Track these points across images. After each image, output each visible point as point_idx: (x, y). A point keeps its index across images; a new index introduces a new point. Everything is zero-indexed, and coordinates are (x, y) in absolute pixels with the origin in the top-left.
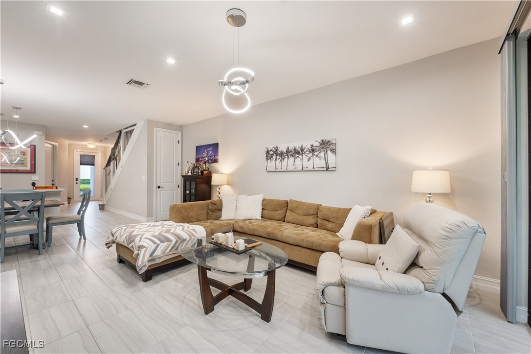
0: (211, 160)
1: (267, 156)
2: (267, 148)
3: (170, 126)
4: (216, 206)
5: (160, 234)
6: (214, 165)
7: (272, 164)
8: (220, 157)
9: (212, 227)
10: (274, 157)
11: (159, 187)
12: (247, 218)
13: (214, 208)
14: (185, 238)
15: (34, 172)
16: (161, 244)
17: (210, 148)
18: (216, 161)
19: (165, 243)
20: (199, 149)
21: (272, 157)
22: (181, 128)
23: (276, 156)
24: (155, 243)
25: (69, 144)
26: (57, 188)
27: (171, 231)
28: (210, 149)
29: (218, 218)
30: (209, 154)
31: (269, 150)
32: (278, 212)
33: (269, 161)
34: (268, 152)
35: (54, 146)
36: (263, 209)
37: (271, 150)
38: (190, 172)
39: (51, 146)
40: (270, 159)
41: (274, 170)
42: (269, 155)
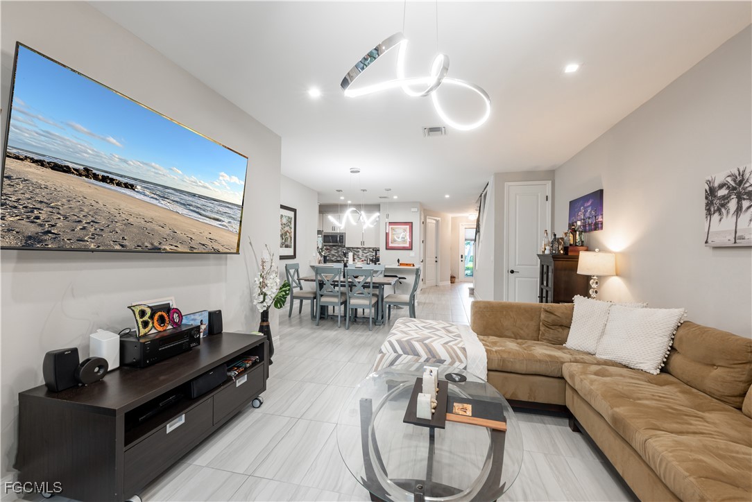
0: (589, 225)
1: (709, 205)
2: (709, 182)
3: (531, 175)
4: (553, 316)
5: (408, 342)
6: (597, 234)
7: (723, 226)
8: (607, 217)
9: (505, 356)
10: (733, 205)
11: (512, 272)
12: (619, 361)
13: (550, 320)
14: (443, 358)
15: (412, 249)
16: (404, 356)
17: (588, 201)
18: (598, 226)
19: (410, 357)
20: (574, 205)
21: (723, 205)
22: (550, 175)
23: (740, 199)
24: (395, 351)
25: (452, 218)
26: (413, 266)
27: (426, 342)
28: (589, 204)
29: (560, 342)
30: (588, 215)
31: (716, 185)
32: (717, 372)
33: (716, 217)
34: (711, 192)
35: (437, 221)
36: (673, 349)
37: (721, 186)
38: (547, 248)
39: (434, 222)
40: (719, 210)
41: (731, 244)
42: (714, 201)
